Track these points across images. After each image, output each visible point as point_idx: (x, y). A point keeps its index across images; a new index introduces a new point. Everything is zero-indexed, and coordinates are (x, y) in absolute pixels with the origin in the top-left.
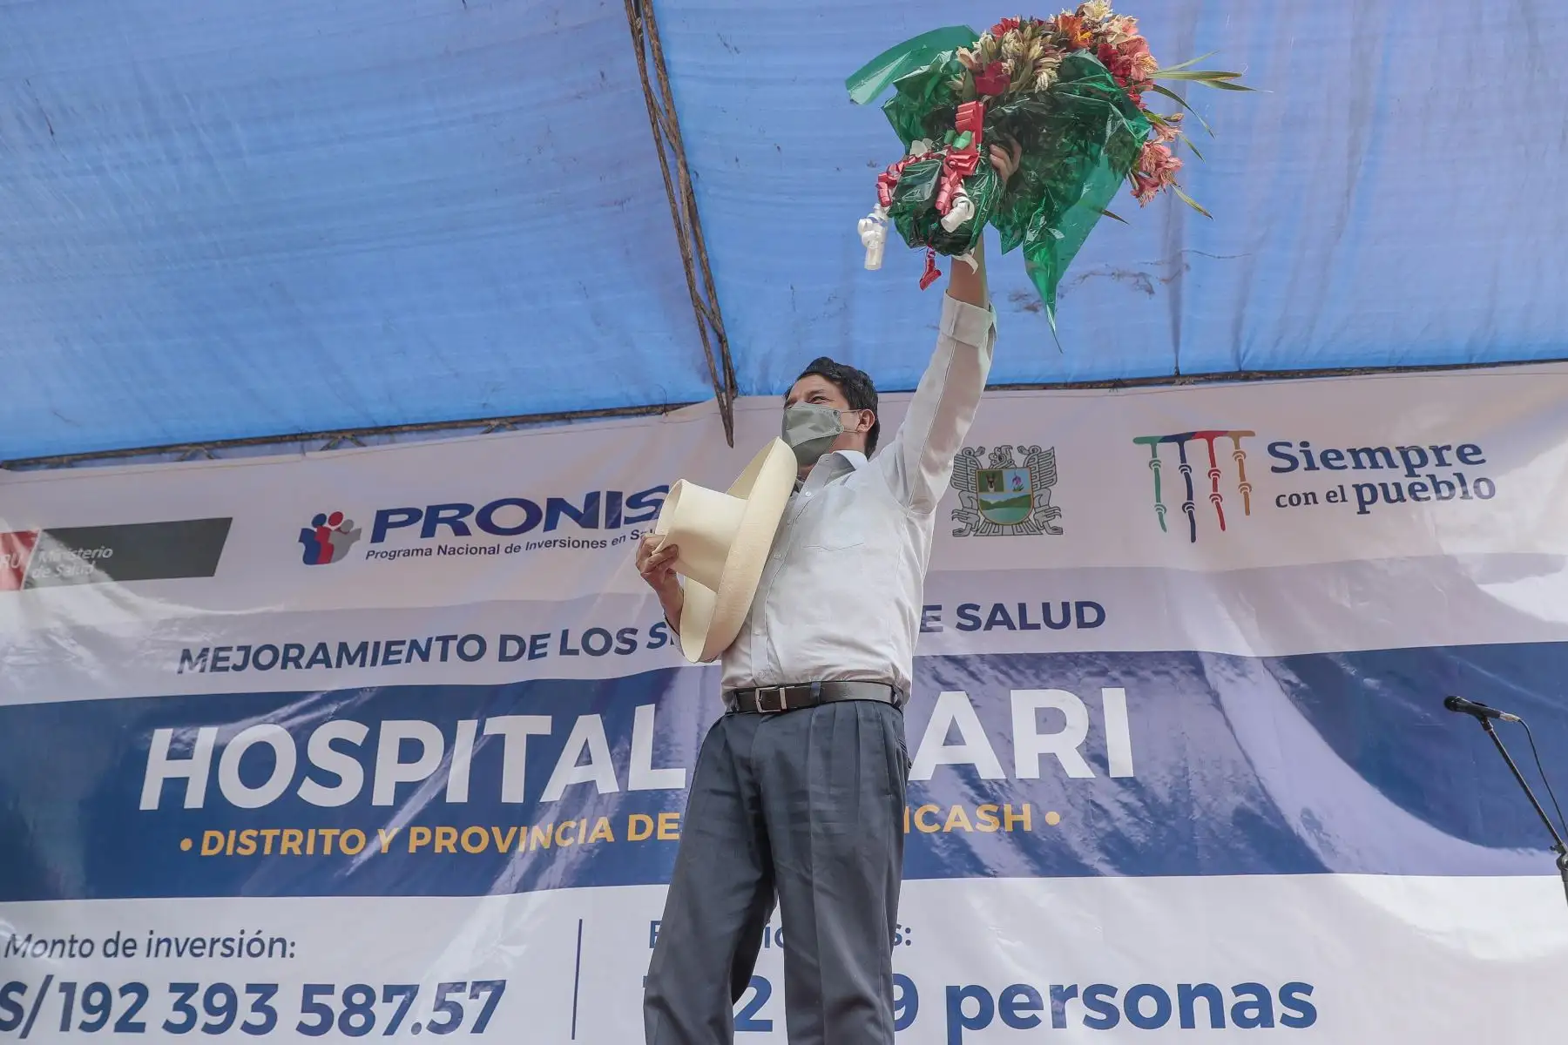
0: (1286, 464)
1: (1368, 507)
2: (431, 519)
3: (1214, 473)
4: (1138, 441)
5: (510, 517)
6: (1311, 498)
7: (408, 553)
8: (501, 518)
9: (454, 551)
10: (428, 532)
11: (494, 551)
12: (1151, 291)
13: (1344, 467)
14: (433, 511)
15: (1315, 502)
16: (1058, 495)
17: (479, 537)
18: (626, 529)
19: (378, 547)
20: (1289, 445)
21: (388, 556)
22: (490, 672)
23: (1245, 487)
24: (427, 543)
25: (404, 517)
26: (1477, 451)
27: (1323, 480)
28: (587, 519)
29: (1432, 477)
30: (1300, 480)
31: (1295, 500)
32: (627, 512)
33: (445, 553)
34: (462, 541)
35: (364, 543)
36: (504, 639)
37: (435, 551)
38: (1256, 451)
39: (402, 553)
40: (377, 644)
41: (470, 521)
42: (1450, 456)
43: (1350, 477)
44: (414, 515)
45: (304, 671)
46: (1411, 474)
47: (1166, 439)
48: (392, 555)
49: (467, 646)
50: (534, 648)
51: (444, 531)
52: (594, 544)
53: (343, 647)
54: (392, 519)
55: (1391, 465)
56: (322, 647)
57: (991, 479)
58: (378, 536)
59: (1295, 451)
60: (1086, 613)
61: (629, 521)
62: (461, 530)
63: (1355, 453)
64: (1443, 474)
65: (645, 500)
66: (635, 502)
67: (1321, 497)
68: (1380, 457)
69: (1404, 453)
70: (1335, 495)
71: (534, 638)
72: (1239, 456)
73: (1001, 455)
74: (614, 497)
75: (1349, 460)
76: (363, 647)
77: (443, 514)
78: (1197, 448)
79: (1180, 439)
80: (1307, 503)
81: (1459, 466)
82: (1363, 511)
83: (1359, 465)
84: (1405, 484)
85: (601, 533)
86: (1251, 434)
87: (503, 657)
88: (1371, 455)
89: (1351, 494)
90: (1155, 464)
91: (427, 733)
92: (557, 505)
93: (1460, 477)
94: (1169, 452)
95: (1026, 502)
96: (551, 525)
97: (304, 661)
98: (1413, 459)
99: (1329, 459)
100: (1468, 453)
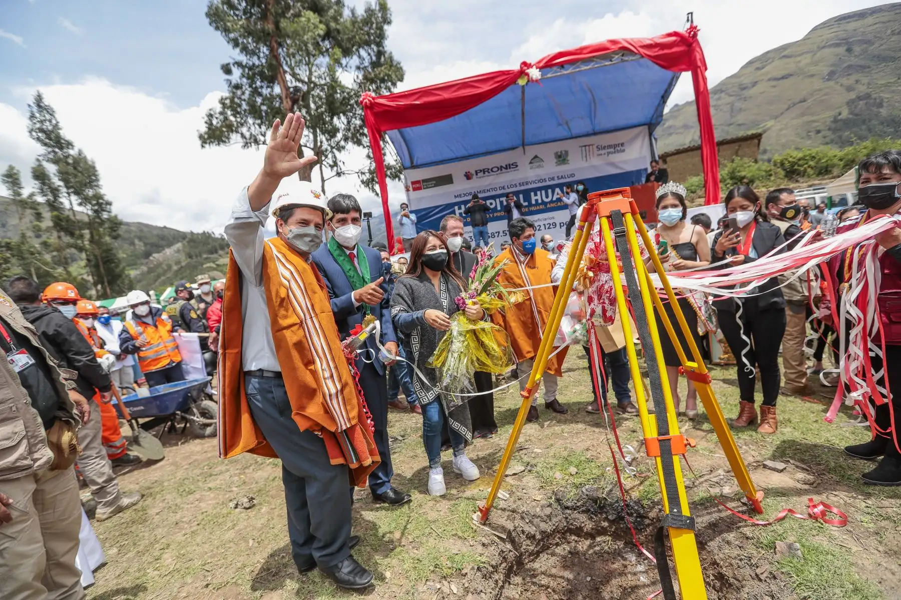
0: (599, 149)
1: (609, 155)
2: (484, 171)
3: (589, 151)
4: (579, 147)
5: (495, 169)
6: (601, 154)
8: (494, 170)
10: (484, 173)
11: (494, 175)
13: (606, 149)
16: (569, 158)
17: (492, 173)
18: (512, 170)
20: (599, 146)
22: (499, 192)
23: (593, 153)
24: (484, 175)
26: (624, 144)
27: (603, 152)
28: (506, 168)
29: (617, 149)
30: (600, 151)
33: (488, 176)
34: (489, 174)
35: (475, 177)
36: (499, 187)
37: (486, 176)
38: (595, 147)
39: (482, 177)
41: (490, 171)
42: (620, 145)
44: (481, 171)
46: (615, 149)
47: (583, 146)
48: (480, 177)
49: (495, 189)
50: (503, 188)
51: (486, 173)
52: (508, 172)
54: (478, 172)
55: (612, 148)
57: (560, 157)
58: (477, 175)
60: (572, 175)
61: (512, 168)
63: (608, 146)
64: (619, 149)
65: (513, 165)
67: (603, 154)
70: (605, 153)
72: (593, 148)
73: (561, 152)
74: (509, 165)
78: (587, 147)
79: (585, 146)
81: (621, 147)
83: (608, 148)
84: (614, 151)
85: (508, 170)
86: (594, 144)
88: (610, 147)
89: (607, 153)
90: (581, 150)
91: (493, 201)
92: (501, 167)
93: (621, 149)
94: (583, 148)
95: (564, 160)
96: (501, 170)
98: (615, 146)
99: (604, 148)
100: (622, 144)
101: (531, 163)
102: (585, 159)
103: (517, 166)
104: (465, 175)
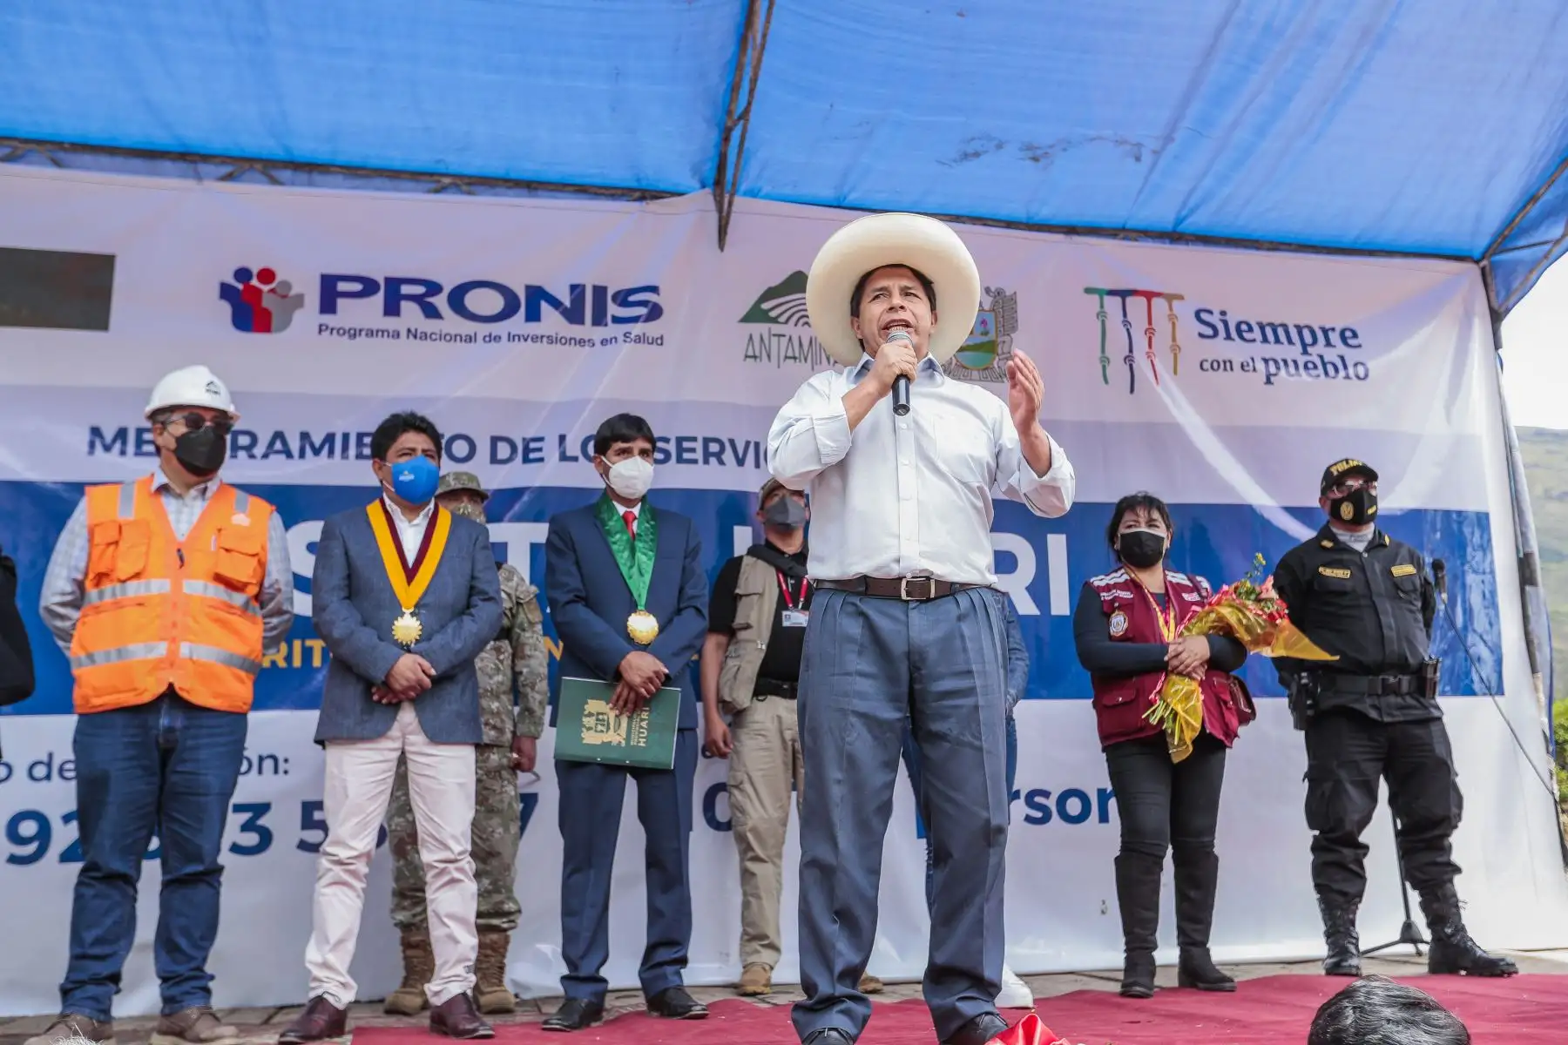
0: (1209, 332)
1: (1272, 379)
2: (393, 294)
3: (1150, 332)
4: (1088, 291)
5: (486, 302)
6: (1227, 365)
7: (371, 333)
8: (474, 301)
9: (425, 336)
10: (392, 309)
11: (470, 339)
12: (1138, 159)
13: (1254, 340)
14: (393, 284)
15: (1232, 369)
16: (1020, 344)
17: (451, 322)
18: (612, 330)
19: (328, 319)
20: (1210, 312)
21: (347, 335)
23: (1175, 349)
24: (391, 323)
25: (357, 287)
26: (1355, 335)
27: (1236, 351)
28: (574, 315)
29: (1321, 357)
30: (1221, 348)
31: (1217, 365)
32: (613, 309)
33: (415, 337)
34: (431, 325)
35: (308, 316)
36: (495, 440)
37: (404, 333)
38: (1185, 311)
39: (363, 333)
40: (346, 437)
41: (440, 301)
42: (1335, 337)
43: (1260, 350)
44: (369, 287)
45: (258, 462)
46: (1305, 352)
47: (1112, 293)
48: (353, 334)
49: (455, 446)
50: (529, 452)
51: (410, 310)
52: (581, 342)
53: (305, 436)
54: (342, 286)
55: (1290, 341)
56: (279, 435)
58: (328, 305)
59: (1215, 319)
61: (616, 320)
62: (431, 312)
63: (1262, 327)
64: (1331, 355)
65: (632, 298)
66: (623, 298)
67: (1237, 366)
68: (1280, 331)
69: (1299, 329)
70: (1248, 365)
71: (526, 442)
72: (1173, 318)
74: (600, 292)
75: (1257, 334)
76: (330, 438)
77: (406, 289)
78: (1136, 305)
79: (1124, 294)
80: (1225, 369)
81: (1341, 348)
82: (1268, 381)
83: (1265, 340)
84: (1301, 360)
85: (587, 330)
86: (1181, 297)
87: (494, 460)
88: (1272, 331)
89: (1260, 366)
90: (1102, 315)
92: (537, 295)
93: (1342, 358)
94: (1113, 304)
95: (990, 348)
96: (533, 315)
97: (259, 450)
98: (1308, 336)
99: (1242, 331)
100: (1348, 336)
101: (756, 315)
102: (1118, 370)
103: (655, 312)
104: (226, 292)
